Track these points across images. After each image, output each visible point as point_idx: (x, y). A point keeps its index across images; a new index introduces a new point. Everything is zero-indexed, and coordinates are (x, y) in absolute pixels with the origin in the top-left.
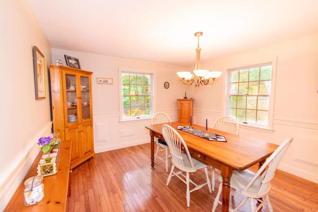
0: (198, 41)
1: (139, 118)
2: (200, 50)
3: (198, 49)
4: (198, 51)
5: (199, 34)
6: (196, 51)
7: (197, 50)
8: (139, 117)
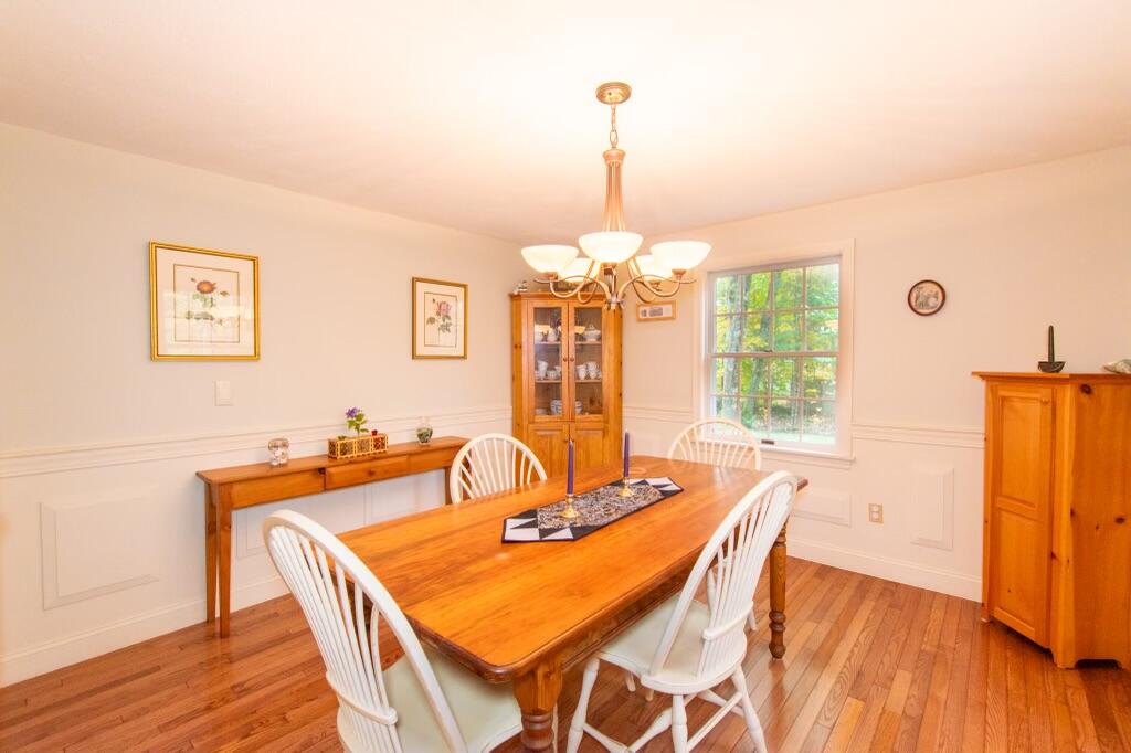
0: (613, 122)
1: (771, 443)
2: (622, 155)
3: (614, 153)
4: (614, 165)
5: (616, 93)
6: (603, 159)
7: (607, 157)
8: (770, 438)
